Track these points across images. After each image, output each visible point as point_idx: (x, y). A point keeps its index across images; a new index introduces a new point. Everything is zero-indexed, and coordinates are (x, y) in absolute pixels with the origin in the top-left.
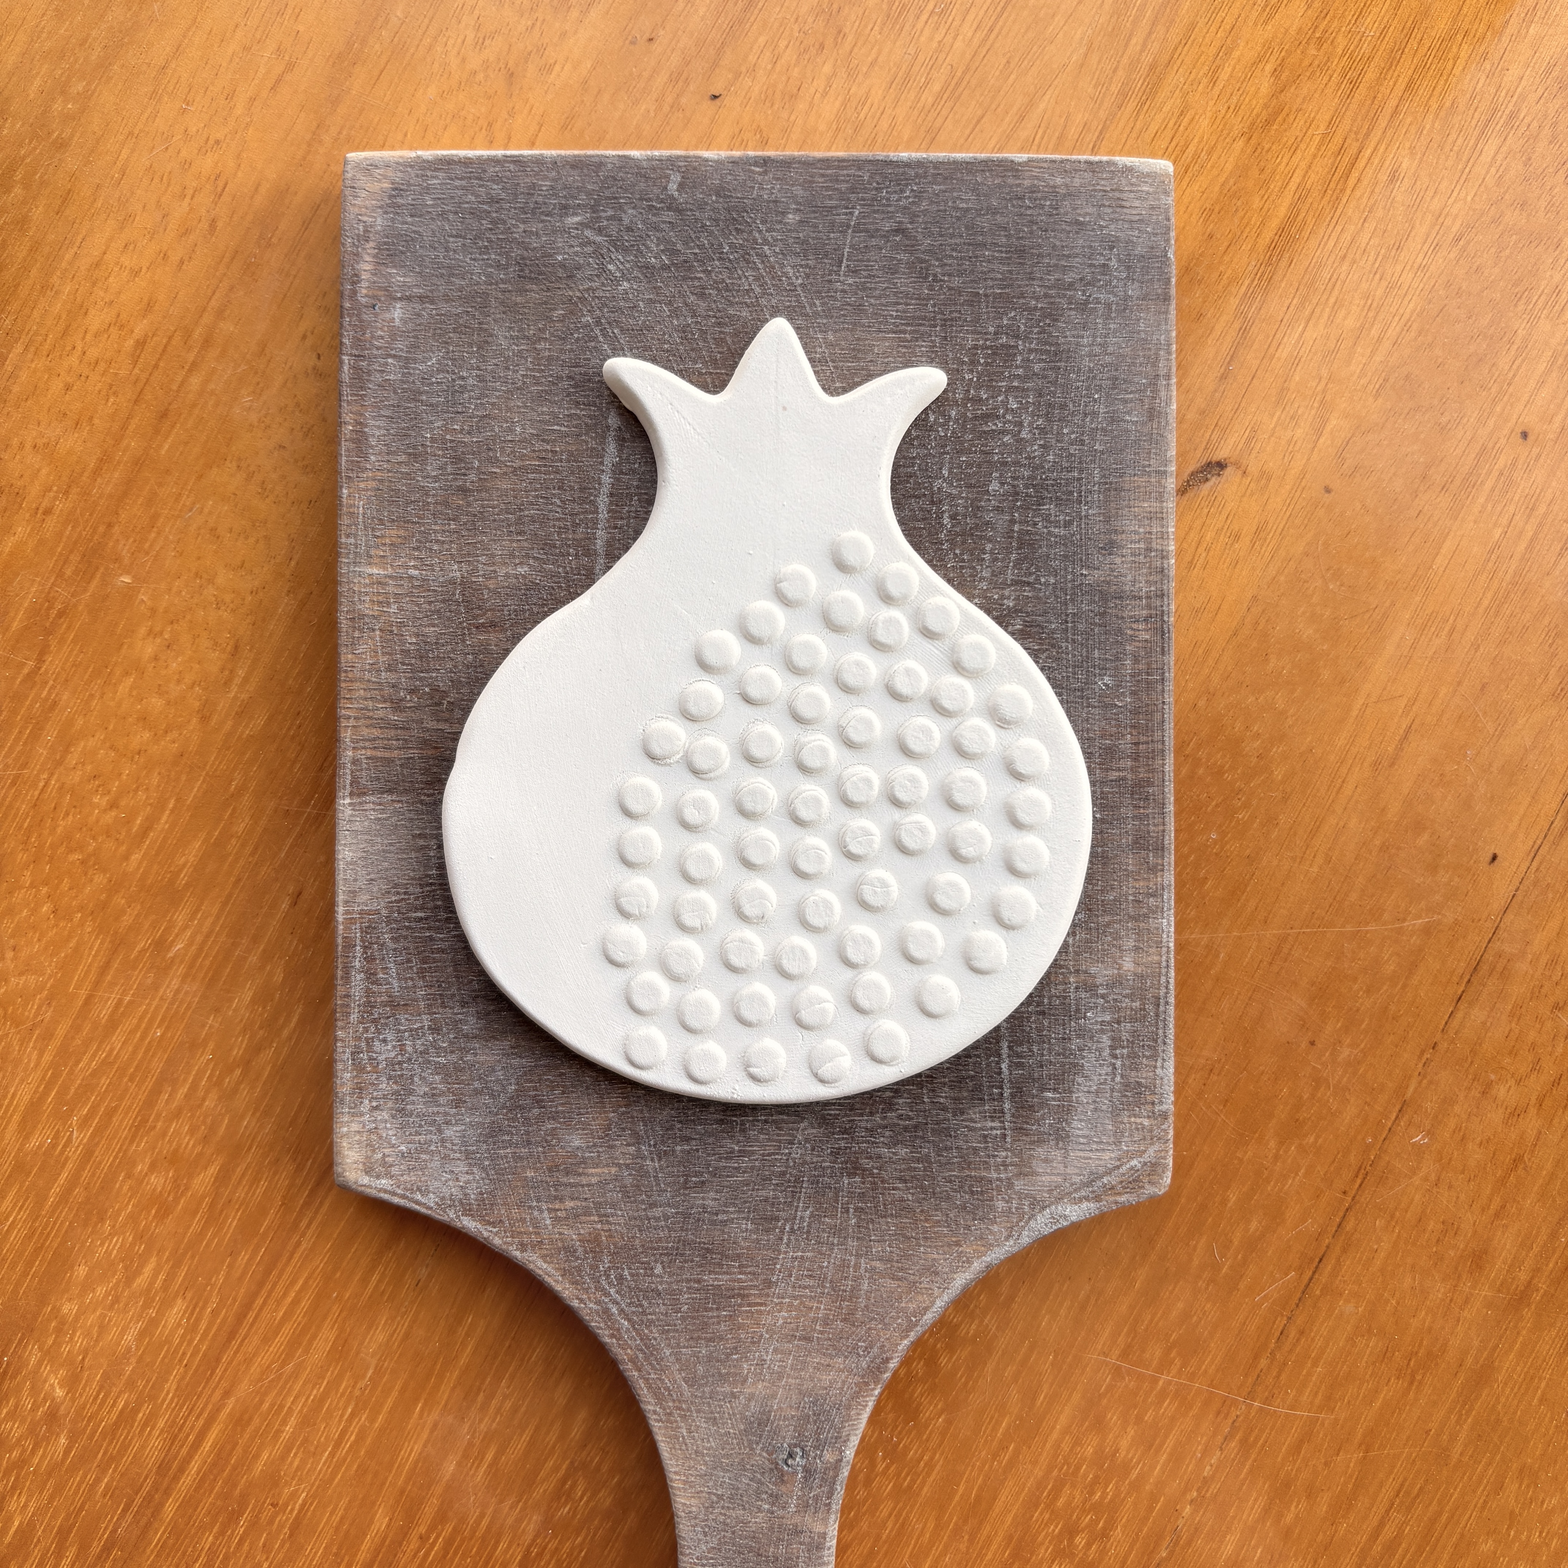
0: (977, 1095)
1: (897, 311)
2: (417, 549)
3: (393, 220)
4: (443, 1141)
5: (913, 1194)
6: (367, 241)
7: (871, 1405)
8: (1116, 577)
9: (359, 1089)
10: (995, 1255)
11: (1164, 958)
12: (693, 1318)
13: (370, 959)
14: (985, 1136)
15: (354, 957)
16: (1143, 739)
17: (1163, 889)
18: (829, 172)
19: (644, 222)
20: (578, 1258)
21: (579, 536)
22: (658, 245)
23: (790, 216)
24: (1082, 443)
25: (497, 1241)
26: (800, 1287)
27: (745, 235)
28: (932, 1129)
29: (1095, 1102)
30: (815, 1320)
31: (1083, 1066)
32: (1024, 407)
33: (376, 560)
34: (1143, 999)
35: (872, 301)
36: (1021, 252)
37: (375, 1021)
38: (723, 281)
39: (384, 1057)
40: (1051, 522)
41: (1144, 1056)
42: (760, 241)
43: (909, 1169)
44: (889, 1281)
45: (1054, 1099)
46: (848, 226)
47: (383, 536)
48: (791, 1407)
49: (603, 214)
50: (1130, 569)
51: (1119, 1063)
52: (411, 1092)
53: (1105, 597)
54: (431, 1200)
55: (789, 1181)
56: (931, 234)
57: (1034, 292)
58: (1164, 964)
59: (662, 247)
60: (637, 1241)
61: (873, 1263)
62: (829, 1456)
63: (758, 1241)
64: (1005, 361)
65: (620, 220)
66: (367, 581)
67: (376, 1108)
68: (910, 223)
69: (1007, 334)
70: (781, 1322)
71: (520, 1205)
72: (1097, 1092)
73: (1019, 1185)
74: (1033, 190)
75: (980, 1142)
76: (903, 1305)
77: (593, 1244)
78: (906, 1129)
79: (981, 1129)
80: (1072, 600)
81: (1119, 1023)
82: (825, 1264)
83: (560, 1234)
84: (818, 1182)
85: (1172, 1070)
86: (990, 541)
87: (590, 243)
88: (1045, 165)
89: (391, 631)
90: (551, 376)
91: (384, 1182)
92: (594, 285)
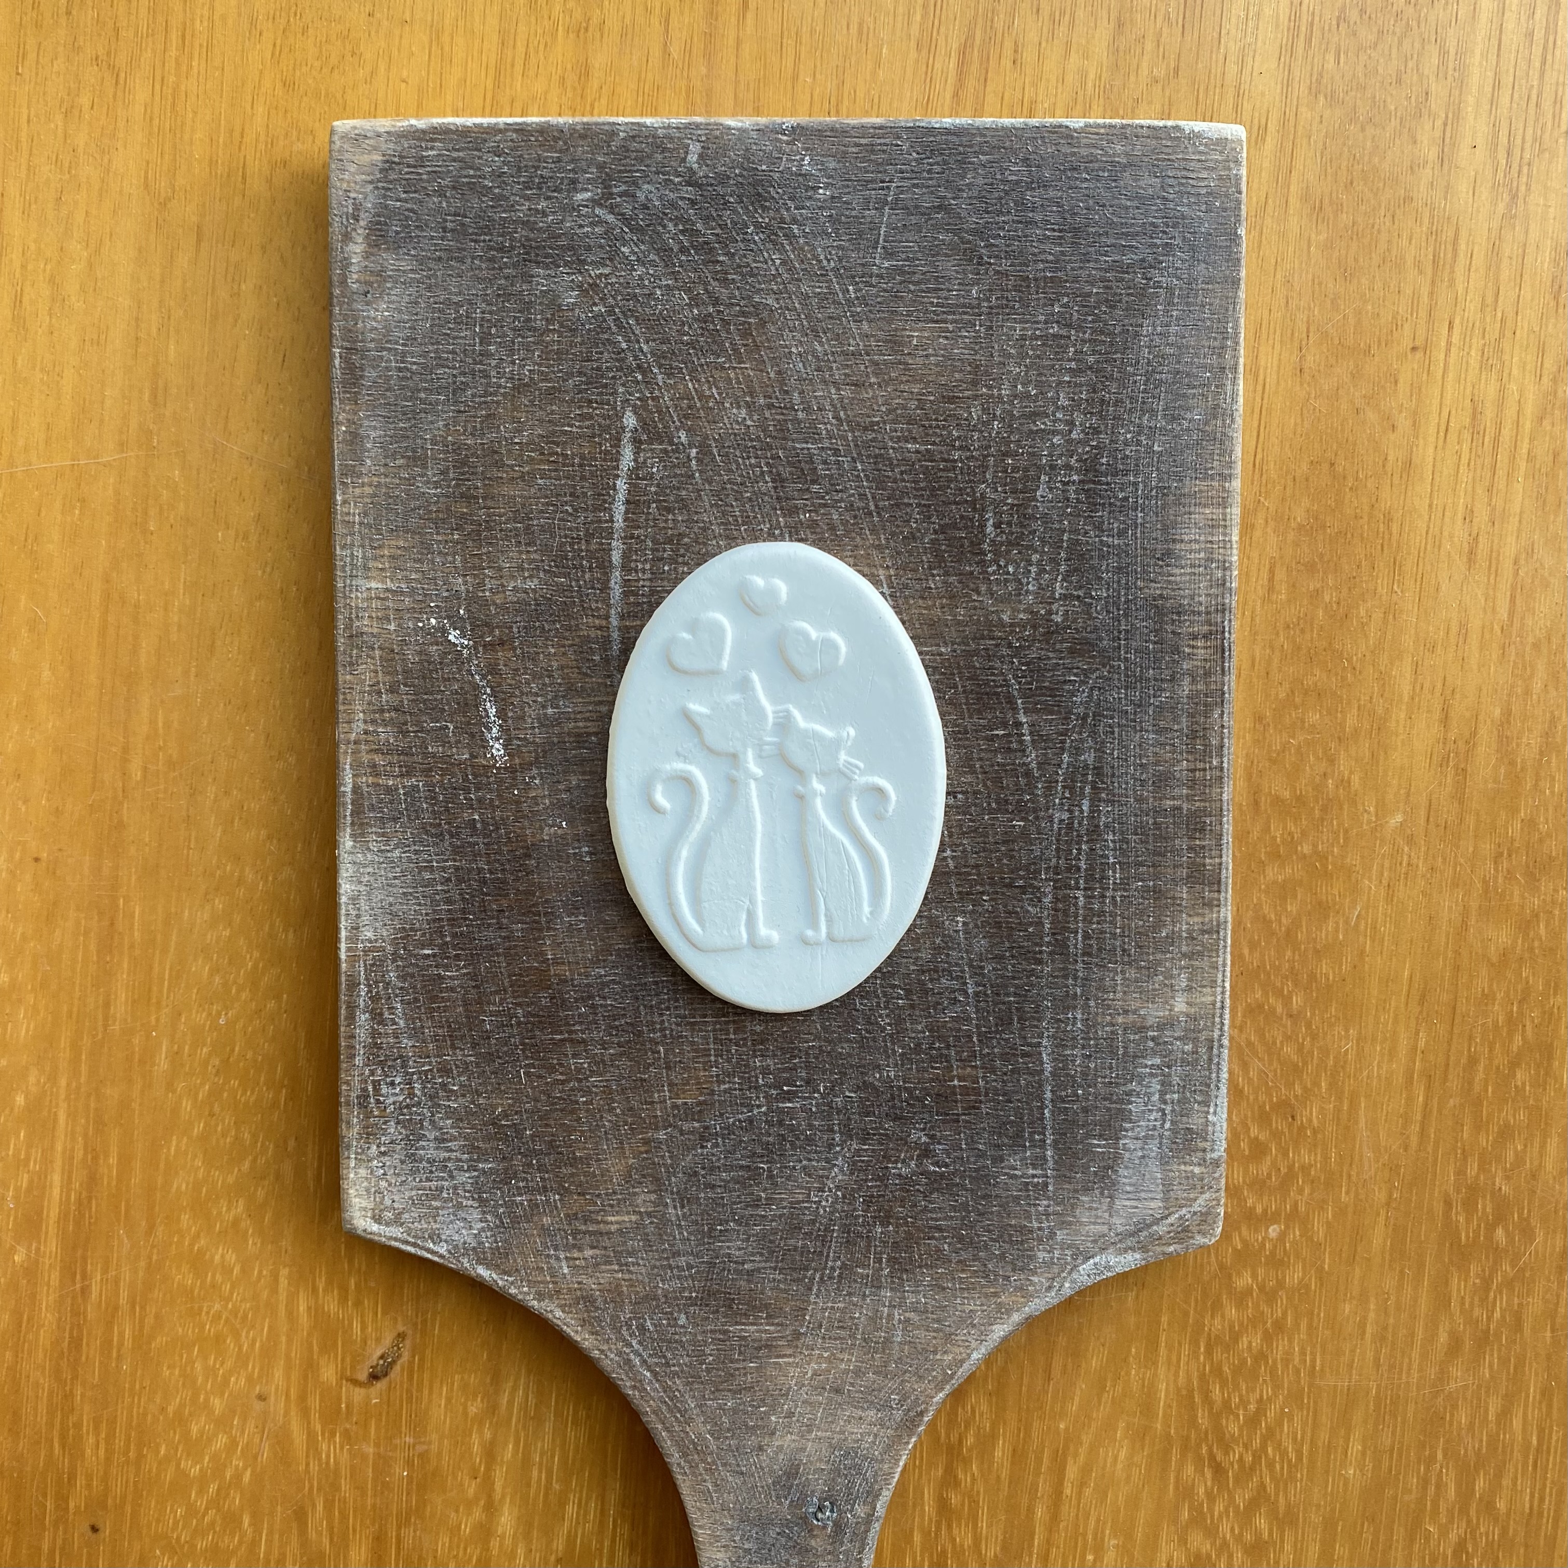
0: (1017, 1141)
1: (939, 298)
2: (419, 561)
3: (385, 197)
4: (455, 1188)
5: (950, 1244)
6: (358, 221)
7: (904, 1457)
8: (1174, 590)
9: (369, 1134)
10: (1036, 1306)
11: (1219, 998)
12: (717, 1370)
13: (375, 999)
14: (1027, 1184)
15: (359, 996)
16: (1200, 765)
17: (1218, 925)
18: (863, 141)
19: (661, 198)
20: (597, 1308)
21: (593, 547)
22: (676, 225)
23: (821, 191)
24: (1139, 443)
25: (513, 1291)
26: (830, 1338)
27: (772, 214)
28: (970, 1176)
29: (1142, 1149)
30: (847, 1372)
31: (1130, 1111)
32: (1076, 404)
33: (374, 573)
34: (1195, 1040)
35: (912, 287)
36: (1076, 230)
37: (382, 1063)
38: (748, 265)
39: (391, 1100)
40: (1103, 531)
41: (1196, 1101)
42: (788, 219)
43: (945, 1219)
44: (924, 1333)
45: (1099, 1146)
46: (886, 203)
47: (380, 547)
48: (820, 1460)
49: (615, 190)
50: (1190, 582)
51: (1168, 1108)
52: (422, 1137)
53: (1160, 612)
54: (443, 1249)
55: (819, 1230)
56: (977, 211)
57: (1089, 276)
58: (1218, 1005)
59: (681, 227)
60: (660, 1292)
61: (907, 1315)
62: (860, 1510)
63: (786, 1291)
64: (1057, 353)
65: (634, 196)
66: (365, 595)
67: (384, 1154)
68: (954, 199)
69: (1058, 322)
70: (809, 1375)
71: (537, 1253)
72: (1146, 1137)
73: (1060, 1235)
74: (1092, 159)
75: (1020, 1190)
76: (938, 1357)
77: (615, 1294)
78: (942, 1175)
79: (1022, 1177)
80: (1126, 615)
81: (1169, 1067)
82: (857, 1315)
83: (579, 1283)
84: (848, 1232)
85: (1225, 1116)
86: (1036, 551)
87: (601, 222)
88: (1102, 131)
89: (393, 651)
90: (561, 371)
91: (396, 1231)
92: (607, 271)
